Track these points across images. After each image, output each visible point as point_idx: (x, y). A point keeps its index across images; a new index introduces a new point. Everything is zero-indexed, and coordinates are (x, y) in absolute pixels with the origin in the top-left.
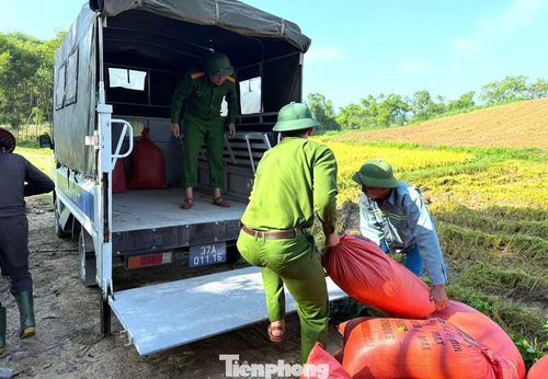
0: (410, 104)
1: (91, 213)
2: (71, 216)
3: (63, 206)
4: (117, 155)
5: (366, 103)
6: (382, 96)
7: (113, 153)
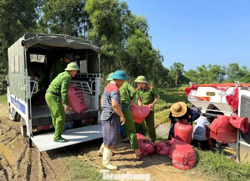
0: (226, 70)
1: (24, 112)
2: (17, 113)
3: (13, 109)
4: (33, 93)
5: (201, 70)
6: (210, 66)
7: (31, 92)
